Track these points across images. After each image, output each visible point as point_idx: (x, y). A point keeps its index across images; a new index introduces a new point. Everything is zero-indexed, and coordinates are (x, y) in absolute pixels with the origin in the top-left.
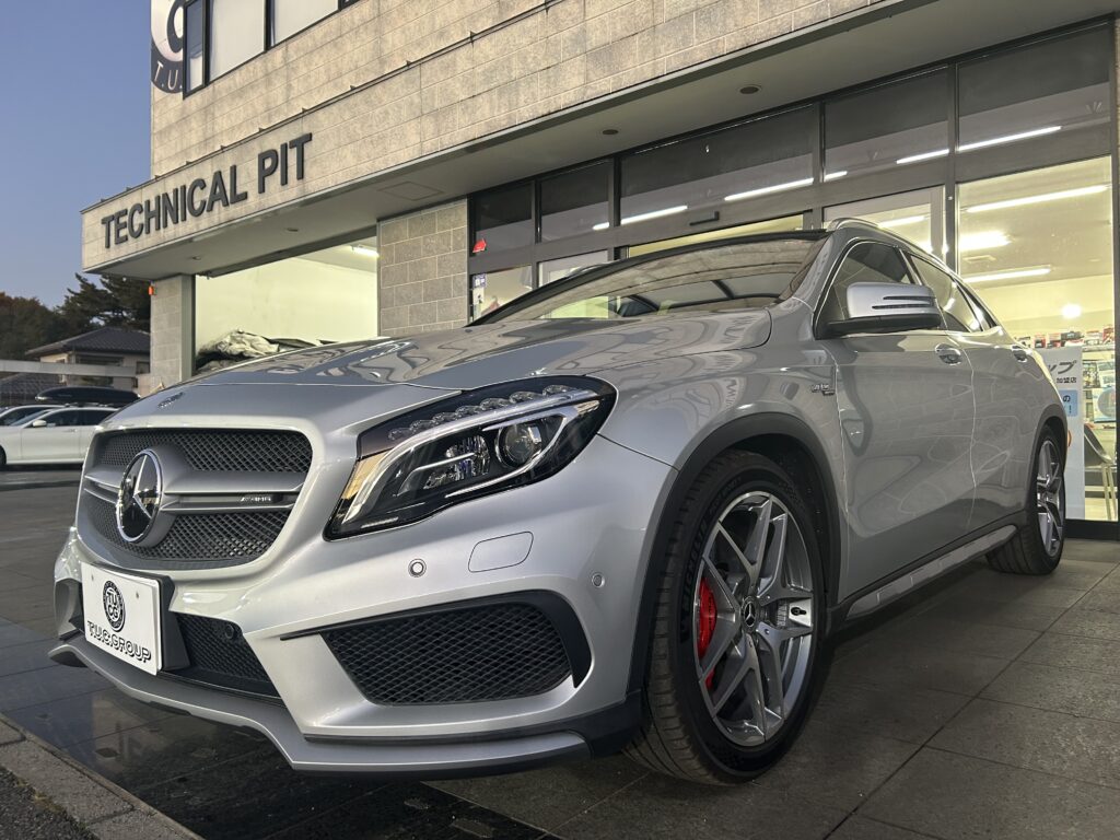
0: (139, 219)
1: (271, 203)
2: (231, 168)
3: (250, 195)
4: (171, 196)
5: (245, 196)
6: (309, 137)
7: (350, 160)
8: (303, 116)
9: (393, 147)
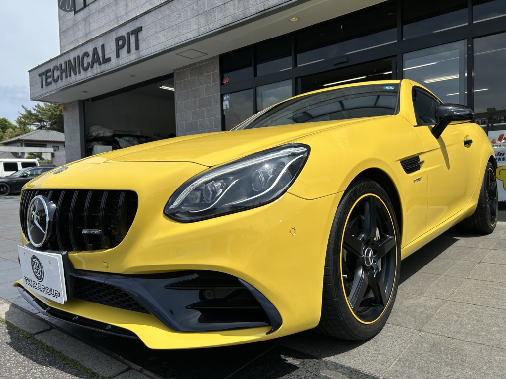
0: (57, 73)
1: (123, 62)
2: (102, 46)
3: (112, 59)
4: (72, 61)
5: (109, 60)
6: (140, 29)
7: (163, 39)
8: (137, 18)
9: (184, 31)
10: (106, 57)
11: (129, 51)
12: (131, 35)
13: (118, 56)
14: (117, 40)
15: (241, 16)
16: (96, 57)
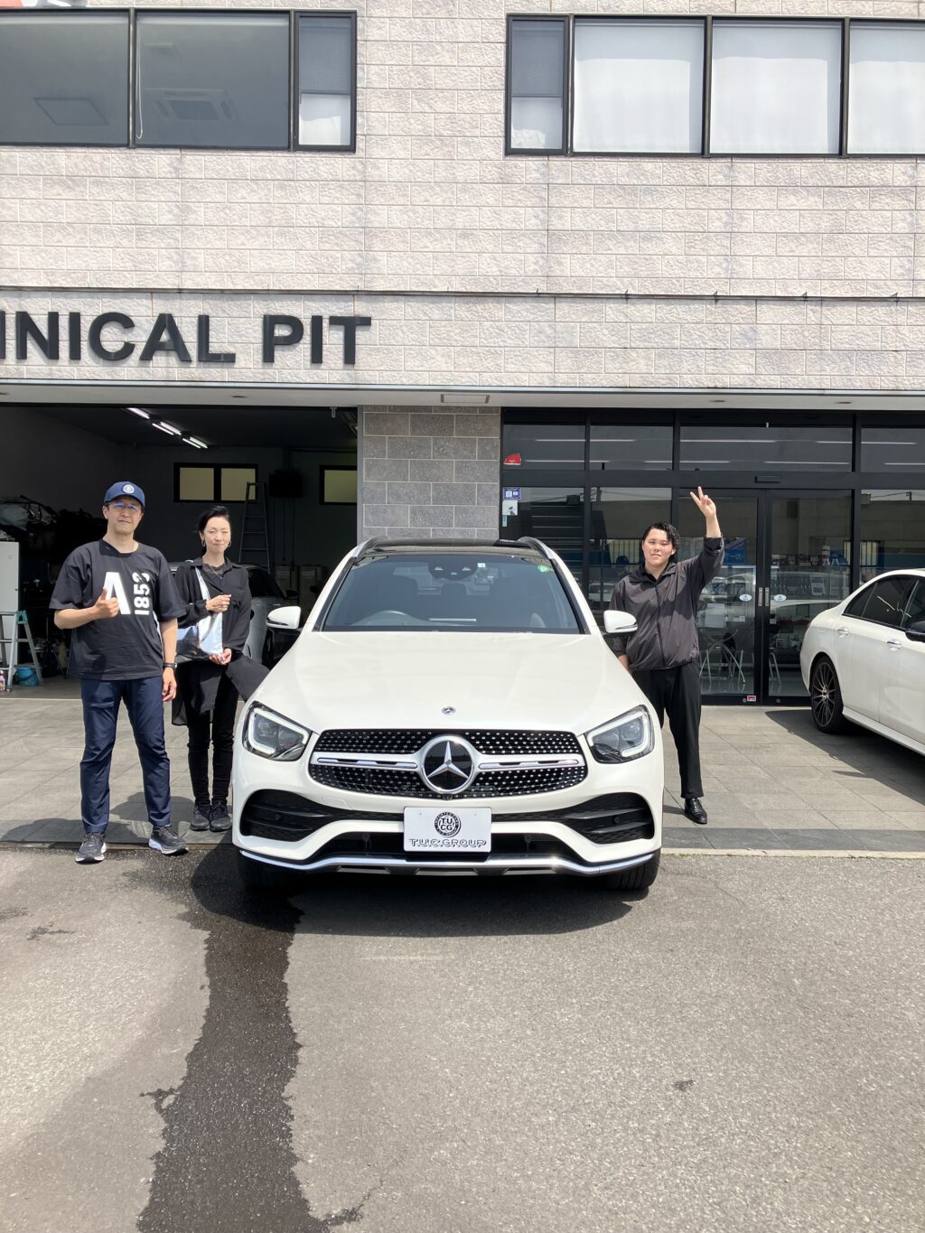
1: (290, 379)
2: (199, 317)
3: (241, 361)
4: (39, 320)
5: (229, 359)
6: (366, 322)
7: (441, 363)
8: (355, 294)
9: (510, 367)
10: (214, 348)
11: (317, 357)
12: (325, 324)
13: (268, 357)
14: (270, 322)
15: (663, 382)
16: (165, 337)
